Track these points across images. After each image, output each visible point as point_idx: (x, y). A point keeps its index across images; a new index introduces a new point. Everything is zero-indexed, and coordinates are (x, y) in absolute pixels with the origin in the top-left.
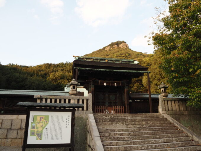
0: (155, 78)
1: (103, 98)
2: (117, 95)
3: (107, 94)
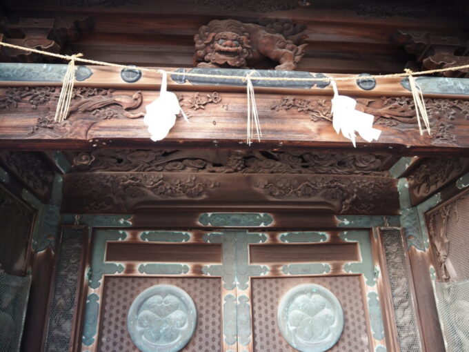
1: (188, 336)
2: (365, 280)
3: (237, 282)
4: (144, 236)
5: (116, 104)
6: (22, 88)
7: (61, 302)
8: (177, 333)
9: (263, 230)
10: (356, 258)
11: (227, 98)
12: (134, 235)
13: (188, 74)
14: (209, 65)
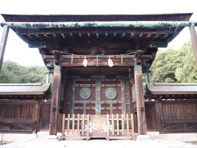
0: (192, 70)
1: (90, 96)
2: (122, 87)
3: (98, 88)
4: (82, 80)
5: (79, 61)
6: (66, 59)
7: (69, 90)
8: (88, 96)
9: (103, 78)
10: (120, 84)
11: (94, 59)
12: (80, 80)
13: (88, 56)
14: (92, 54)
